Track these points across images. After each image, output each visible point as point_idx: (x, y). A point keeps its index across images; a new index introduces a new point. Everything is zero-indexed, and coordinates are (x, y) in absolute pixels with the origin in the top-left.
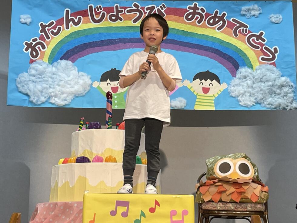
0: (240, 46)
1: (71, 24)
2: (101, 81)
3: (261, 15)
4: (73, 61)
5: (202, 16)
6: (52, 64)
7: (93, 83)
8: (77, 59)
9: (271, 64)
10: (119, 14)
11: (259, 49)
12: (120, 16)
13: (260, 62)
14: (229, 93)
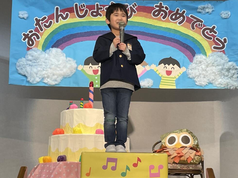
0: (196, 37)
1: (60, 19)
2: (84, 65)
3: (213, 12)
4: (62, 49)
5: (166, 13)
6: (45, 51)
7: (78, 66)
8: (65, 47)
9: (221, 51)
10: (99, 10)
11: (212, 40)
12: (100, 12)
13: (212, 50)
14: (187, 75)
